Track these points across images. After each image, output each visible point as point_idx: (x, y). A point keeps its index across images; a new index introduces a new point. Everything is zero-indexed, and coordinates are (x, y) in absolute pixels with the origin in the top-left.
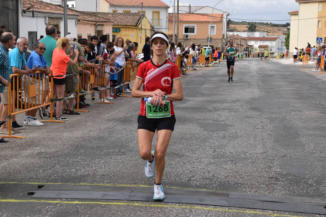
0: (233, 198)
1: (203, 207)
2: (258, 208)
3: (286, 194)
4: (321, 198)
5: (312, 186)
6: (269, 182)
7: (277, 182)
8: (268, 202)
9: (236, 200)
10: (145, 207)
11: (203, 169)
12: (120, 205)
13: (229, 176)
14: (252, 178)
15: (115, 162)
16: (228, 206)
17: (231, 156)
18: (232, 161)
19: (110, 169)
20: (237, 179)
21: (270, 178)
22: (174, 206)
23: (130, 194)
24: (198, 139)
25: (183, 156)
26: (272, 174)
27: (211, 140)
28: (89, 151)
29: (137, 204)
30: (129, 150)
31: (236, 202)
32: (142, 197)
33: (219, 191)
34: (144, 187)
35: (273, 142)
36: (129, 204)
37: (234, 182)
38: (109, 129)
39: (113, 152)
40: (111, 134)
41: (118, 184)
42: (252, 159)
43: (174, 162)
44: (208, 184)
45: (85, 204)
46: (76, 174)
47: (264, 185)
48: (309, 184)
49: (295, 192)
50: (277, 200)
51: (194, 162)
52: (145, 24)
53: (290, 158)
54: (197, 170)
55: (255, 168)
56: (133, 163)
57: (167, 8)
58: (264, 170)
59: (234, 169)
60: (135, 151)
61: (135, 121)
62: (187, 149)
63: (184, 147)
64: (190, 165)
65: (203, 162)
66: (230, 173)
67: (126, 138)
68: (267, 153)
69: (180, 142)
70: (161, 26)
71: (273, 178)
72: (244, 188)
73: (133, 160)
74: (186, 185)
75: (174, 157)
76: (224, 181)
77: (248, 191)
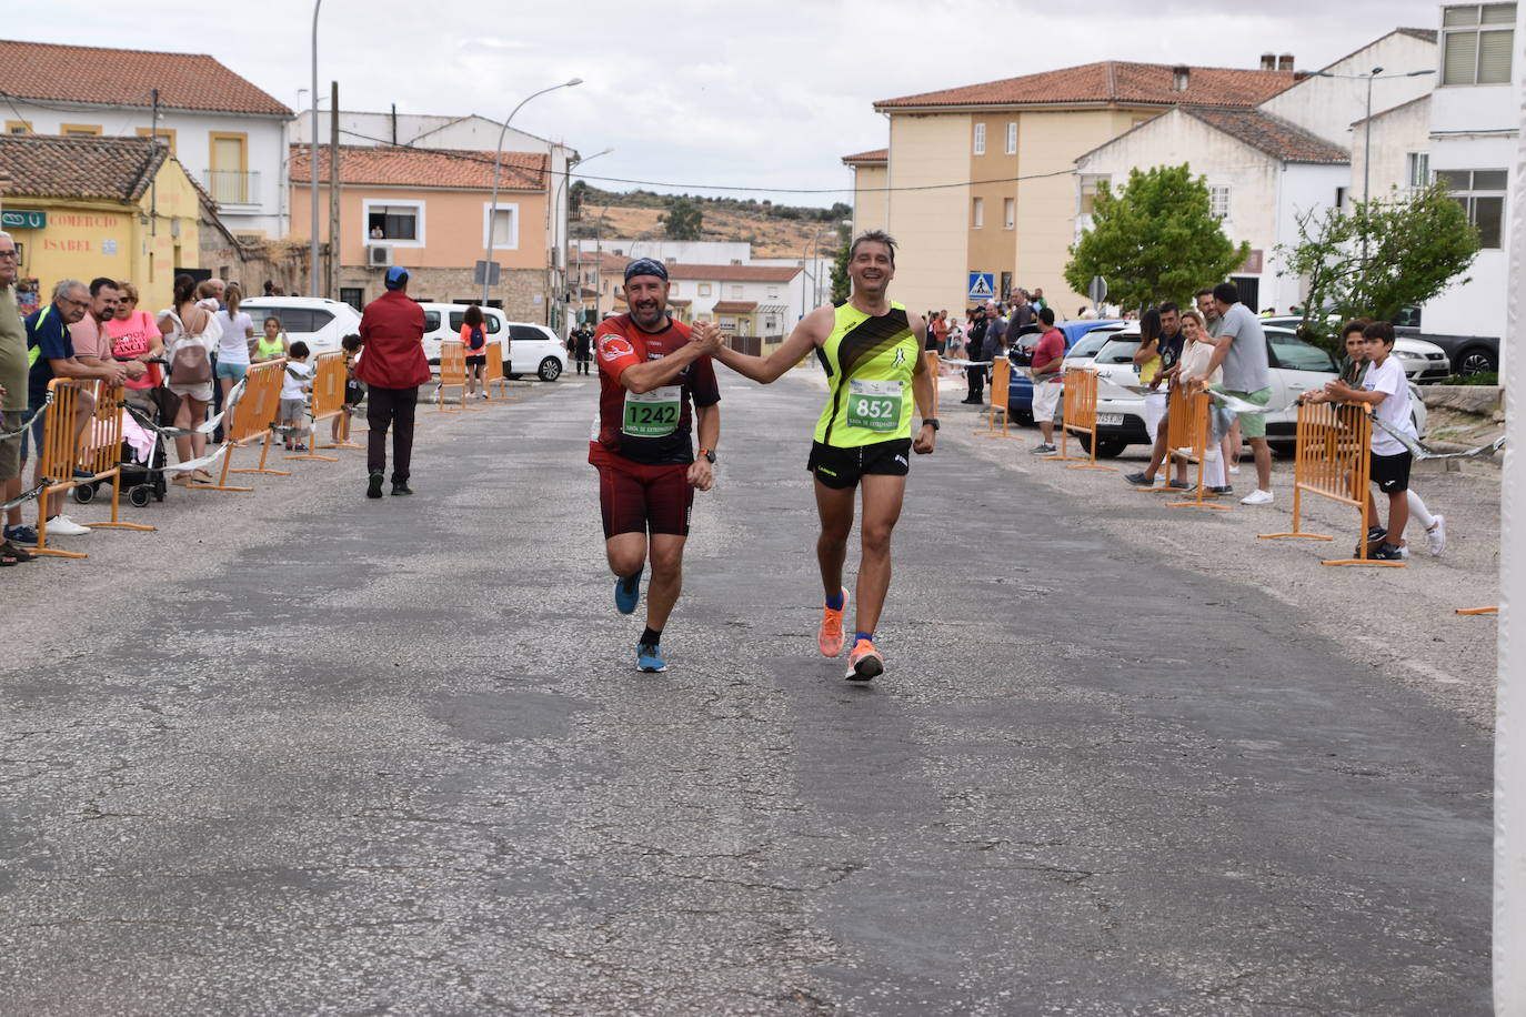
11: (435, 957)
14: (692, 1004)
17: (584, 880)
18: (591, 906)
21: (780, 999)
24: (415, 784)
26: (793, 976)
27: (486, 787)
30: (38, 864)
35: (791, 791)
42: (692, 893)
43: (279, 926)
51: (390, 922)
52: (170, 192)
53: (880, 876)
54: (402, 966)
55: (707, 942)
56: (50, 942)
57: (281, 120)
58: (749, 951)
59: (597, 951)
60: (70, 863)
61: (91, 688)
62: (356, 846)
63: (341, 833)
64: (367, 942)
65: (436, 918)
66: (577, 978)
67: (30, 790)
68: (763, 853)
69: (322, 806)
70: (253, 204)
71: (795, 1000)
73: (49, 923)
75: (281, 893)
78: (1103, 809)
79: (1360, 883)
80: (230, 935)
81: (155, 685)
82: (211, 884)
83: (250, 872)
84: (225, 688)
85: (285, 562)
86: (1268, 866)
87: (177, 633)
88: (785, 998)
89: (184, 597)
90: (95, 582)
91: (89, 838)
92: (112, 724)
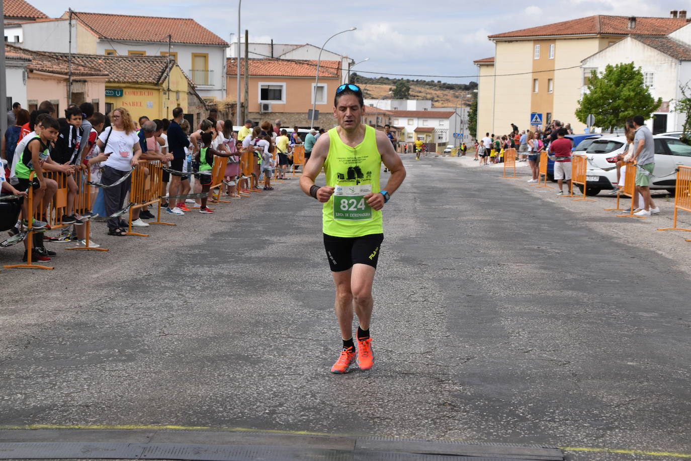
0: (364, 449)
3: (473, 439)
4: (541, 444)
5: (523, 419)
6: (437, 414)
7: (455, 414)
8: (435, 456)
11: (301, 388)
13: (355, 403)
14: (403, 406)
15: (113, 376)
19: (100, 392)
20: (372, 408)
21: (439, 405)
23: (145, 446)
24: (290, 324)
25: (258, 361)
26: (445, 397)
27: (319, 326)
28: (53, 354)
30: (143, 351)
32: (170, 452)
33: (335, 435)
34: (175, 430)
35: (445, 329)
37: (365, 415)
38: (100, 305)
39: (107, 356)
40: (103, 317)
41: (119, 424)
42: (404, 367)
43: (239, 375)
44: (313, 420)
46: (25, 404)
47: (427, 420)
48: (518, 416)
49: (489, 434)
50: (454, 451)
51: (283, 375)
52: (177, 80)
53: (481, 362)
54: (288, 390)
55: (410, 384)
56: (152, 379)
57: (223, 47)
58: (427, 388)
59: (366, 387)
60: (156, 351)
61: (156, 287)
62: (267, 347)
63: (261, 342)
64: (274, 381)
65: (301, 374)
66: (358, 396)
67: (137, 325)
68: (433, 353)
69: (252, 332)
70: (211, 85)
71: (445, 406)
72: (387, 426)
73: (151, 372)
74: (266, 423)
75: (239, 363)
76: (346, 413)
77: (396, 432)
78: (577, 338)
79: (686, 367)
80: (221, 378)
81: (182, 286)
82: (212, 360)
83: (226, 356)
84: (209, 288)
85: (231, 239)
86: (646, 361)
87: (189, 266)
88: (441, 405)
89: (190, 252)
90: (153, 246)
91: (162, 343)
92: (166, 301)
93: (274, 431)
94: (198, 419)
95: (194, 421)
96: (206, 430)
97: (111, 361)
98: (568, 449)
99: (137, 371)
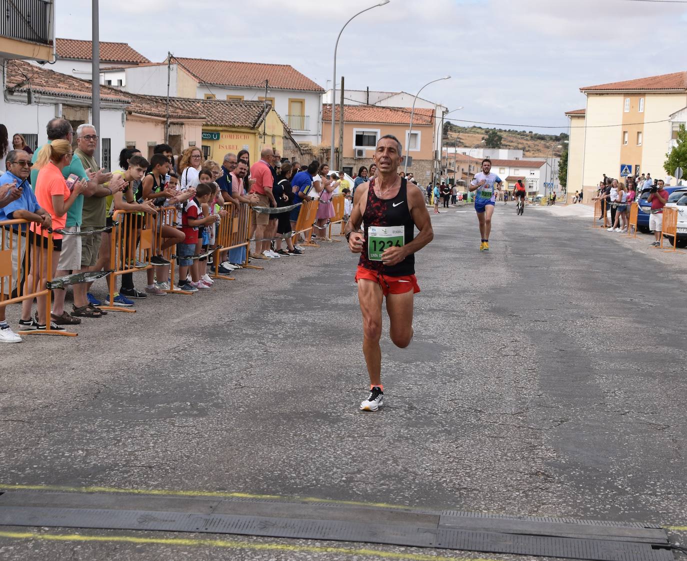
0: (449, 527)
1: (378, 550)
2: (504, 551)
3: (568, 515)
4: (643, 522)
5: (622, 492)
6: (529, 485)
7: (548, 485)
8: (527, 537)
9: (456, 533)
10: (240, 550)
11: (382, 451)
12: (180, 545)
13: (440, 470)
14: (493, 475)
15: (182, 433)
16: (436, 548)
17: (446, 422)
18: (449, 433)
19: (166, 451)
20: (458, 477)
21: (531, 474)
22: (311, 548)
23: (208, 518)
25: (337, 420)
26: (537, 465)
27: (404, 381)
28: (122, 406)
29: (220, 543)
30: (217, 405)
31: (456, 536)
32: (234, 526)
33: (417, 508)
34: (242, 498)
35: (537, 387)
36: (202, 542)
37: (451, 485)
38: (177, 352)
39: (178, 409)
40: (179, 366)
41: (182, 489)
42: (493, 429)
43: (316, 435)
44: (394, 490)
45: (96, 541)
46: (85, 463)
47: (519, 492)
48: (617, 488)
49: (586, 510)
50: (547, 531)
51: (363, 436)
52: (272, 125)
53: (576, 424)
54: (368, 454)
55: (500, 449)
56: (222, 437)
57: (320, 93)
58: (518, 454)
59: (452, 452)
60: (230, 406)
61: (237, 334)
62: (348, 404)
63: (342, 398)
64: (353, 444)
65: (383, 435)
66: (443, 463)
67: (213, 375)
68: (525, 413)
69: (334, 387)
70: (306, 130)
71: (538, 475)
72: (475, 499)
73: (222, 430)
74: (341, 492)
75: (317, 422)
76: (430, 482)
77: (484, 506)
78: (676, 399)
80: (296, 438)
81: (264, 334)
82: (288, 417)
83: (304, 413)
84: (293, 336)
85: (318, 284)
87: (273, 312)
88: (533, 474)
89: (275, 298)
90: (239, 290)
91: (237, 396)
92: (246, 349)
93: (350, 503)
94: (268, 486)
95: (264, 489)
96: (276, 501)
97: (181, 416)
98: (672, 528)
99: (207, 428)
